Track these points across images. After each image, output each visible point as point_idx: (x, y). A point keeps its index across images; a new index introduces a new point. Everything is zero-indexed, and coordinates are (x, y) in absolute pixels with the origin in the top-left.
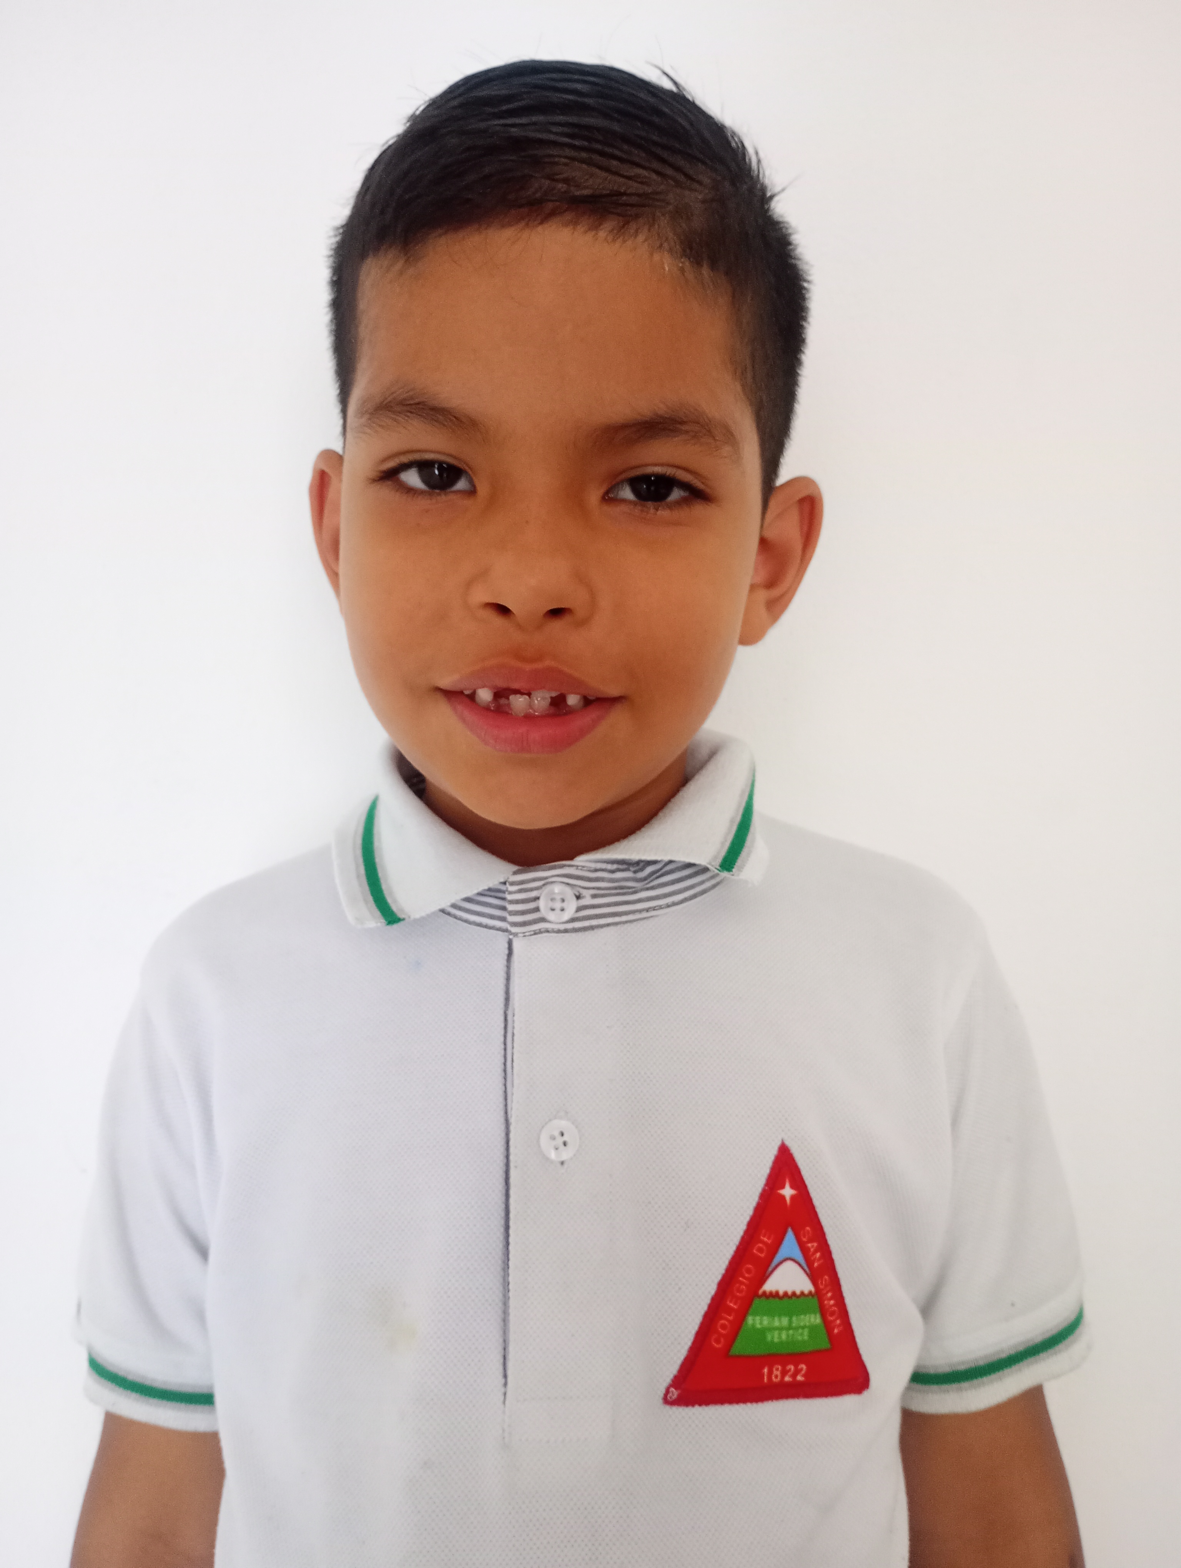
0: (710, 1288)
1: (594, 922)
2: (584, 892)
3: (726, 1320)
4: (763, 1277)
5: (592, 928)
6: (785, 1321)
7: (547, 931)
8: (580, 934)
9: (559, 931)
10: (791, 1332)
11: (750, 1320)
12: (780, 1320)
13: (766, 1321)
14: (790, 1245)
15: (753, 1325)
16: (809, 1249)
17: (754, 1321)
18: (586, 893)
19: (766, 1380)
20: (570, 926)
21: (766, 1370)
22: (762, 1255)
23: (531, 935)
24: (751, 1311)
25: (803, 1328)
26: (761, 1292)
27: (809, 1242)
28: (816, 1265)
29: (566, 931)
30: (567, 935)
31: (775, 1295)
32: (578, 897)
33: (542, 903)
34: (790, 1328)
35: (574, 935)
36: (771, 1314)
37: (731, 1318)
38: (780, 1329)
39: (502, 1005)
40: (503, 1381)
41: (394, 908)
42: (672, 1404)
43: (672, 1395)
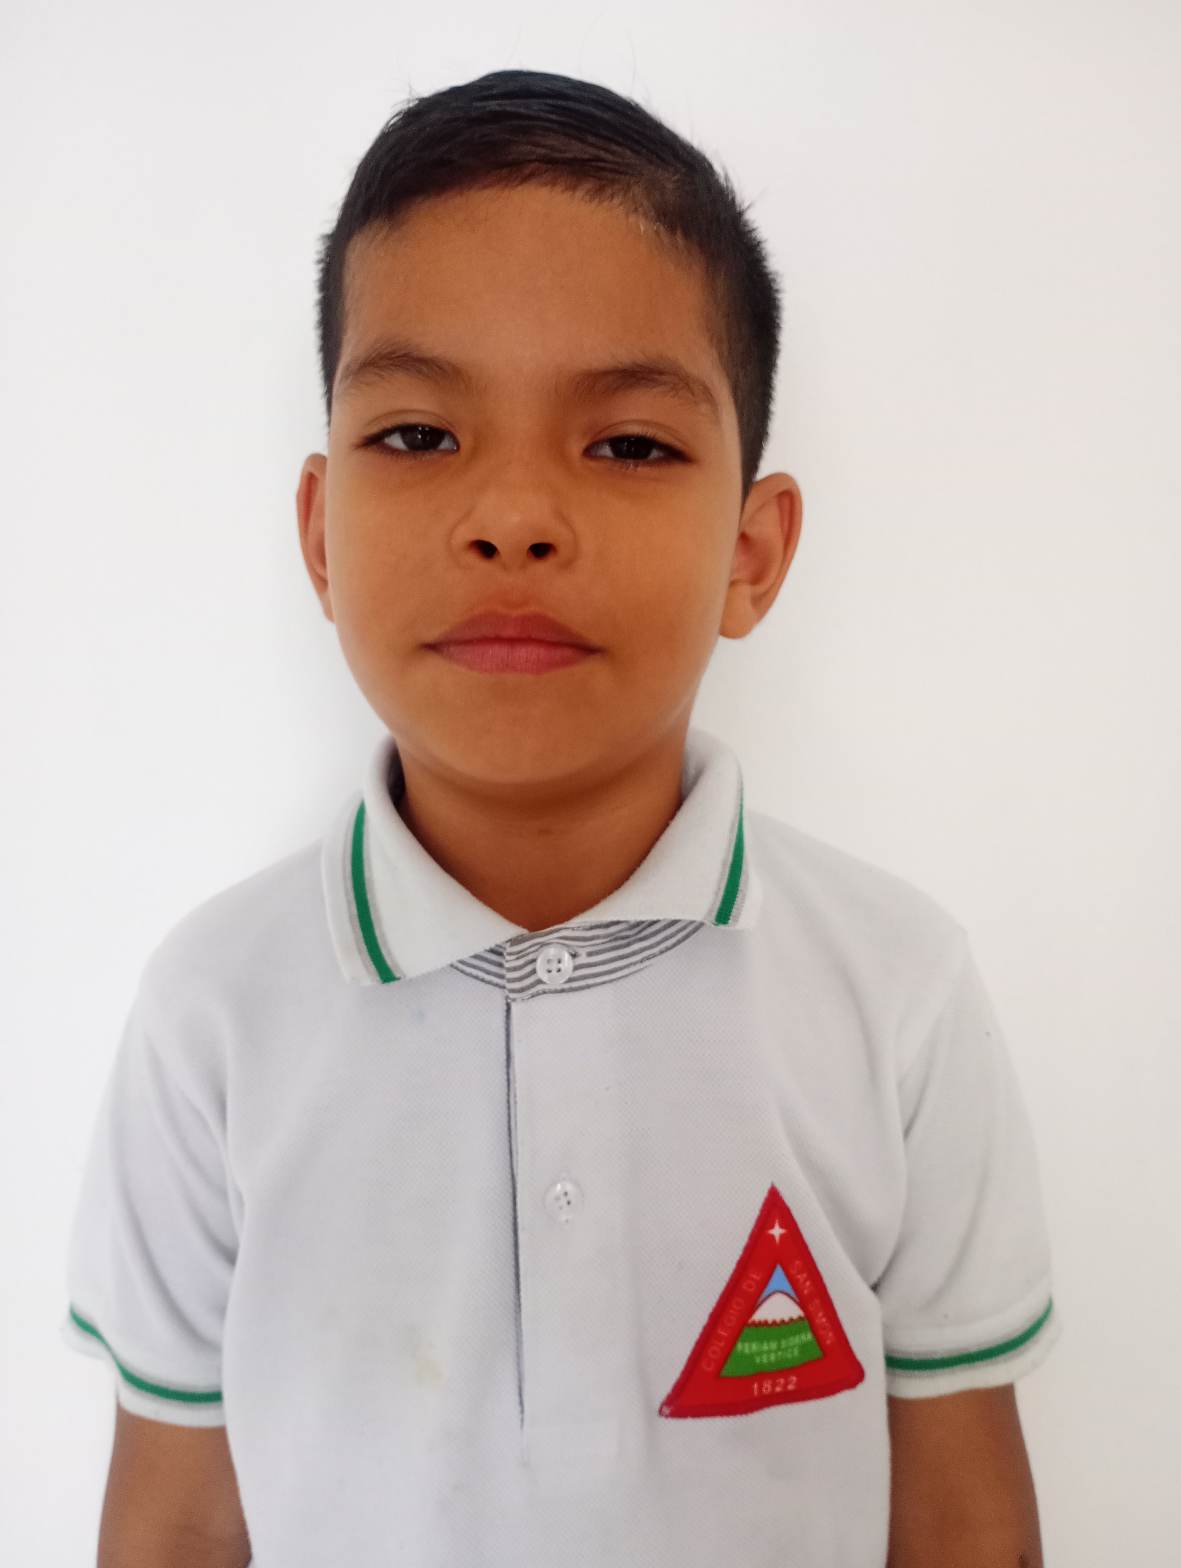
0: (702, 1319)
1: (590, 981)
2: (580, 951)
3: (716, 1347)
4: (754, 1307)
5: (588, 987)
6: (774, 1345)
7: (544, 992)
8: (577, 994)
9: (556, 992)
10: (780, 1353)
11: (739, 1346)
12: (769, 1345)
13: (755, 1347)
14: (779, 1278)
15: (742, 1352)
16: (798, 1280)
17: (743, 1347)
18: (583, 952)
19: (756, 1393)
20: (567, 986)
21: (756, 1386)
22: (752, 1290)
23: (528, 999)
24: (741, 1338)
25: (793, 1347)
26: (750, 1321)
27: (800, 1272)
28: (806, 1292)
29: (562, 991)
30: (564, 995)
31: (764, 1324)
32: (574, 956)
33: (540, 965)
34: (779, 1349)
35: (571, 994)
36: (760, 1340)
37: (722, 1344)
38: (769, 1352)
39: (505, 1064)
40: (519, 1408)
41: (389, 962)
42: (667, 1416)
43: (667, 1410)
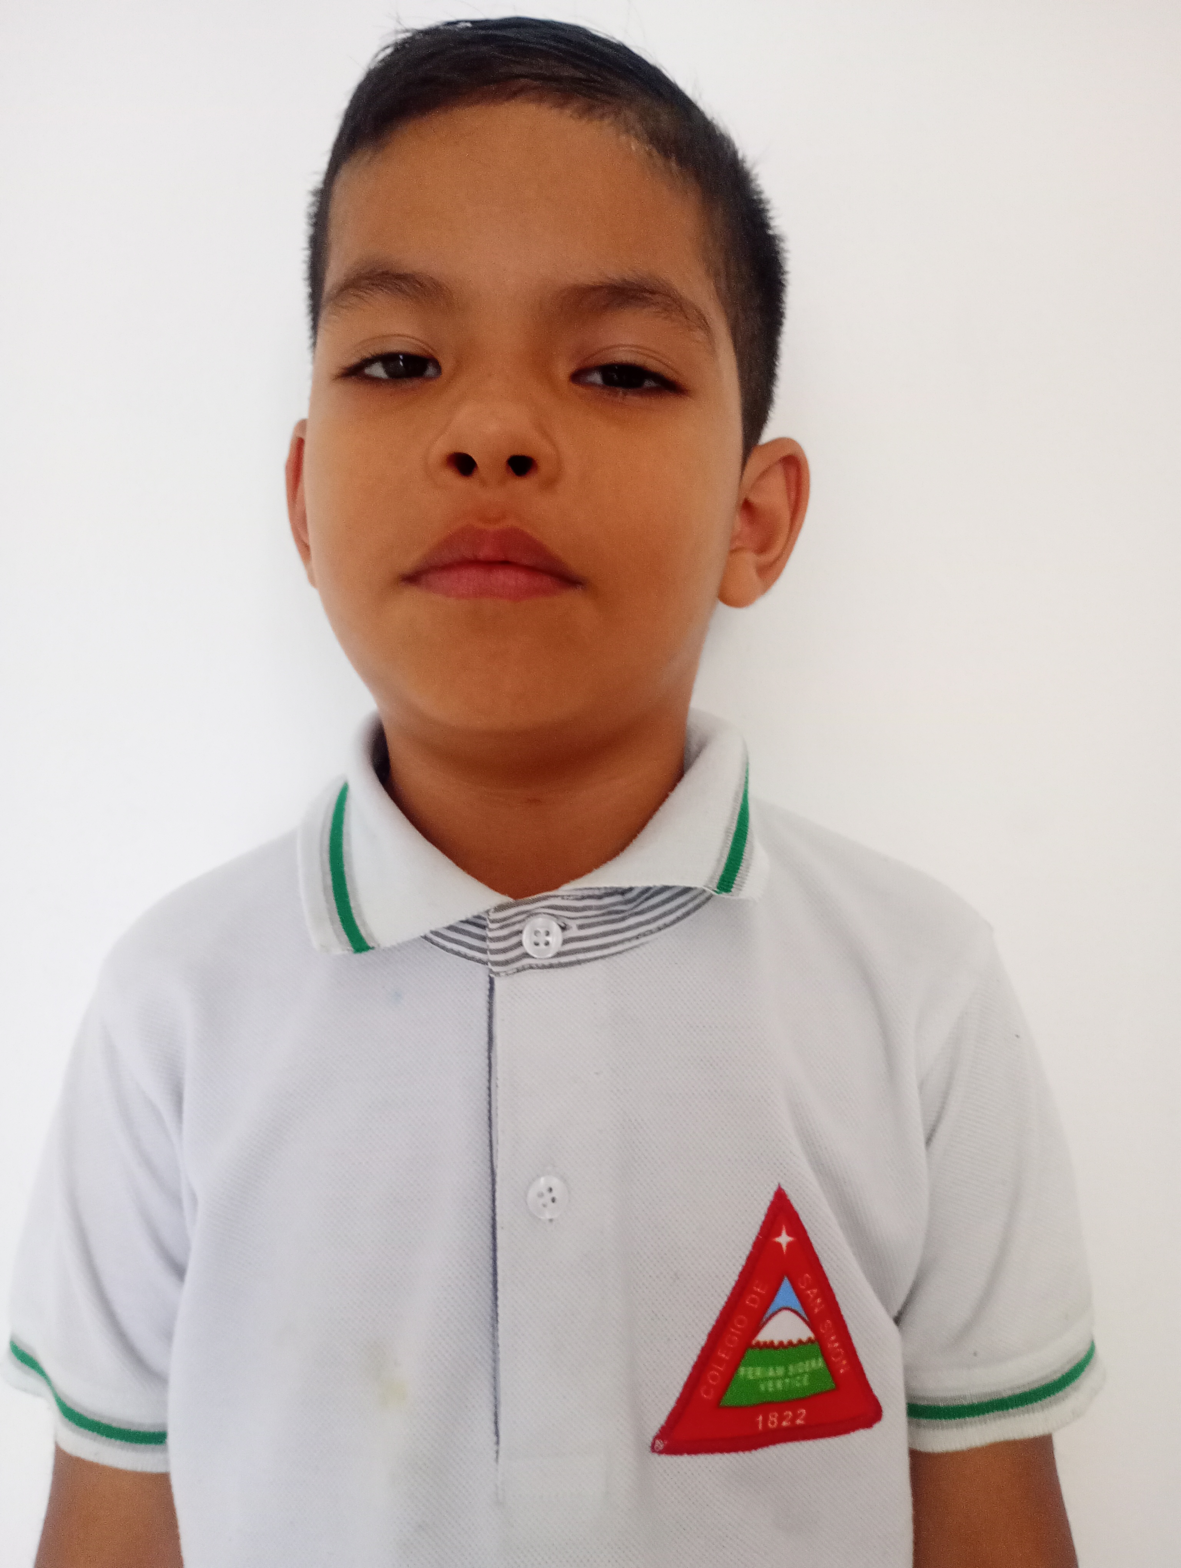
3: (716, 1372)
4: (758, 1327)
6: (780, 1371)
10: (787, 1381)
11: (742, 1371)
12: (775, 1370)
13: (759, 1372)
14: (786, 1293)
15: (746, 1376)
16: (808, 1296)
17: (745, 1372)
19: (760, 1427)
21: (761, 1418)
22: (756, 1306)
23: (514, 974)
24: (744, 1361)
25: (802, 1375)
26: (754, 1342)
27: (809, 1288)
28: (816, 1310)
31: (770, 1346)
33: (526, 937)
34: (786, 1375)
35: (560, 971)
36: (766, 1365)
37: (722, 1368)
38: (775, 1379)
39: (486, 1046)
40: (495, 1438)
41: (363, 932)
42: (661, 1452)
43: (660, 1444)
